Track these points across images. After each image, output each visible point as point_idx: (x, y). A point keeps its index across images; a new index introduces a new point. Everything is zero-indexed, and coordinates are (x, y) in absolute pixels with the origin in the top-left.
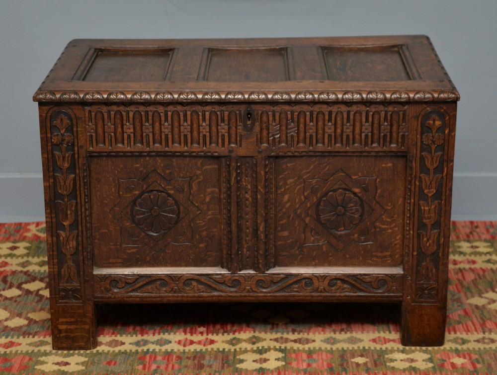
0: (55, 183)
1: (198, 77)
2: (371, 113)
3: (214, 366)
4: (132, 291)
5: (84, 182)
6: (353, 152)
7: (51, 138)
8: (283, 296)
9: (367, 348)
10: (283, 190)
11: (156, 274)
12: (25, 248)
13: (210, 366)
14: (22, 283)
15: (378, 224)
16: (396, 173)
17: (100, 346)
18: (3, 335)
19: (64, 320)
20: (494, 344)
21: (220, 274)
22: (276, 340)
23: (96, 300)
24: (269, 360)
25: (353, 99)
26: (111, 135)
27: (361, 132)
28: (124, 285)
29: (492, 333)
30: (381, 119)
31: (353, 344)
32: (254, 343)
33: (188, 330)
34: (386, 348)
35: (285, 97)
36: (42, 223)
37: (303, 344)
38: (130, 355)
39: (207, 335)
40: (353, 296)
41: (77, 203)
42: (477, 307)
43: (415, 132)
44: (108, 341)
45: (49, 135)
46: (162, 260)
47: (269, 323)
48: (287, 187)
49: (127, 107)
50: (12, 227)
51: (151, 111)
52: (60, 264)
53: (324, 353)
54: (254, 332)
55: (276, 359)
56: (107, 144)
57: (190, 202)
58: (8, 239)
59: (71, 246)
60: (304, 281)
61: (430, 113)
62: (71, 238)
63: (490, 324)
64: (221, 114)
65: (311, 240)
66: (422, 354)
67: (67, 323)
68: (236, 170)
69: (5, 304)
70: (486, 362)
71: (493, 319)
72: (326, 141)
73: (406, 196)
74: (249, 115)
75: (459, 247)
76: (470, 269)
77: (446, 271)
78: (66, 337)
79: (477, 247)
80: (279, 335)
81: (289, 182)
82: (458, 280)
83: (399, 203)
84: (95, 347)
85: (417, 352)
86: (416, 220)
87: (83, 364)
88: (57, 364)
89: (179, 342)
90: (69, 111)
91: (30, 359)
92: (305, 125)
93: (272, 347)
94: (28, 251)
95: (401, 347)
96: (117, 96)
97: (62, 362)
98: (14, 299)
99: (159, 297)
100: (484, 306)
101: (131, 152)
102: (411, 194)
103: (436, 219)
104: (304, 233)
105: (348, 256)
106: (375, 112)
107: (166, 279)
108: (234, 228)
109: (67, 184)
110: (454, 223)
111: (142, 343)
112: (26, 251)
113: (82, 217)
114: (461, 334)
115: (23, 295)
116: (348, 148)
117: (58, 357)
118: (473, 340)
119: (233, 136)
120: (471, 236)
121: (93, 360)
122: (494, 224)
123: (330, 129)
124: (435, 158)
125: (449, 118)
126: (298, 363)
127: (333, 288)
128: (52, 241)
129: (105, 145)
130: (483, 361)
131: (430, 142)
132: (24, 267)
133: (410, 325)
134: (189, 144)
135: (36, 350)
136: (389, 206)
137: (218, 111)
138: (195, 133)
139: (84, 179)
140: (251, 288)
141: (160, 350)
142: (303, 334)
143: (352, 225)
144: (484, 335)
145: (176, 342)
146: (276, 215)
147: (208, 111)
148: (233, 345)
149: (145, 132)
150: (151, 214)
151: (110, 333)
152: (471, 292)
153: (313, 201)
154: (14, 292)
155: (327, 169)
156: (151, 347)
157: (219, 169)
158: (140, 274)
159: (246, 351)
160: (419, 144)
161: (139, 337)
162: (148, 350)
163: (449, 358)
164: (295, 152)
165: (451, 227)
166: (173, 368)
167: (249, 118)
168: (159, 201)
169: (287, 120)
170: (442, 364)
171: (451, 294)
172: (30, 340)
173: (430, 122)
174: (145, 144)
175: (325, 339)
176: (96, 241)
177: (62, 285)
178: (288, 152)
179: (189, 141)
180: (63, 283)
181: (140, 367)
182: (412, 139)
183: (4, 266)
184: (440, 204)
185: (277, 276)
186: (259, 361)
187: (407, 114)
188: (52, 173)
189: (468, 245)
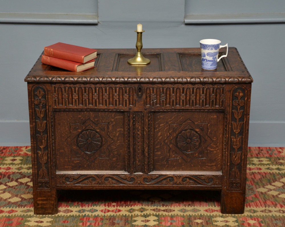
0: (36, 125)
1: (112, 69)
2: (205, 89)
3: (120, 224)
4: (77, 183)
5: (51, 125)
6: (195, 110)
7: (34, 101)
8: (157, 186)
9: (202, 214)
10: (158, 129)
11: (90, 174)
12: (20, 160)
13: (119, 224)
14: (18, 179)
15: (208, 148)
16: (218, 121)
17: (59, 212)
18: (8, 206)
19: (40, 198)
20: (271, 213)
21: (124, 175)
22: (154, 210)
23: (57, 188)
24: (150, 221)
25: (196, 81)
26: (66, 100)
27: (200, 99)
28: (72, 180)
29: (270, 207)
30: (211, 92)
31: (195, 212)
32: (142, 212)
33: (107, 204)
34: (213, 215)
35: (159, 80)
36: (29, 147)
37: (168, 212)
38: (75, 217)
39: (117, 207)
40: (195, 187)
41: (47, 136)
42: (262, 193)
43: (229, 99)
44: (64, 210)
45: (33, 100)
46: (93, 167)
47: (150, 201)
48: (160, 128)
49: (75, 85)
50: (13, 149)
51: (87, 87)
52: (39, 169)
53: (179, 217)
54: (142, 206)
55: (154, 221)
56: (64, 104)
57: (108, 136)
58: (10, 155)
59: (44, 159)
60: (169, 179)
61: (237, 89)
62: (44, 154)
63: (269, 202)
64: (125, 89)
65: (173, 157)
66: (232, 218)
67: (42, 200)
68: (133, 119)
69: (9, 190)
70: (266, 223)
71: (271, 200)
72: (181, 104)
73: (224, 133)
74: (140, 89)
75: (253, 161)
76: (258, 172)
77: (246, 174)
78: (42, 208)
79: (262, 161)
80: (155, 207)
81: (161, 125)
82: (252, 178)
83: (220, 137)
84: (57, 213)
85: (230, 217)
86: (229, 146)
87: (50, 222)
88: (37, 222)
89: (102, 211)
90: (44, 87)
91: (22, 219)
92: (170, 95)
93: (151, 214)
94: (21, 162)
95: (221, 214)
96: (69, 79)
97: (39, 221)
98: (14, 187)
99: (91, 187)
100: (265, 193)
101: (76, 109)
102: (226, 132)
103: (240, 146)
104: (169, 153)
105: (192, 165)
106: (207, 88)
107: (95, 177)
108: (131, 150)
109: (42, 126)
110: (250, 148)
111: (82, 211)
112: (20, 162)
113: (50, 144)
114: (253, 207)
115: (19, 185)
116: (193, 107)
117: (37, 218)
118: (260, 211)
119: (131, 101)
120: (259, 155)
121: (56, 220)
122: (271, 148)
123: (183, 97)
124: (239, 113)
125: (247, 92)
126: (165, 223)
127: (184, 182)
128: (34, 156)
129: (63, 105)
130: (265, 222)
131: (237, 104)
132: (19, 170)
133: (226, 202)
134: (108, 105)
135: (25, 214)
136: (215, 139)
137: (123, 87)
138: (111, 99)
139: (51, 123)
140: (141, 182)
141: (92, 215)
142: (168, 207)
143: (195, 149)
144: (266, 208)
145: (100, 211)
146: (154, 143)
147: (118, 87)
148: (131, 212)
149: (84, 98)
150: (87, 142)
151: (65, 206)
152: (259, 185)
153: (174, 135)
154: (14, 183)
155: (181, 119)
156: (87, 213)
157: (124, 118)
158: (81, 174)
159: (137, 216)
160: (231, 105)
161: (81, 208)
162: (85, 215)
163: (247, 220)
164: (165, 109)
165: (248, 150)
166: (98, 225)
167: (140, 91)
168: (91, 135)
169: (160, 92)
170: (243, 223)
171: (248, 186)
172: (22, 209)
173: (237, 94)
174: (84, 105)
175: (180, 210)
176: (58, 156)
177: (40, 180)
178: (161, 109)
179: (108, 103)
180: (40, 179)
181: (81, 224)
182: (227, 103)
183: (9, 170)
184: (242, 138)
185: (154, 176)
186: (144, 221)
187: (225, 89)
188: (34, 120)
189: (257, 160)
